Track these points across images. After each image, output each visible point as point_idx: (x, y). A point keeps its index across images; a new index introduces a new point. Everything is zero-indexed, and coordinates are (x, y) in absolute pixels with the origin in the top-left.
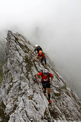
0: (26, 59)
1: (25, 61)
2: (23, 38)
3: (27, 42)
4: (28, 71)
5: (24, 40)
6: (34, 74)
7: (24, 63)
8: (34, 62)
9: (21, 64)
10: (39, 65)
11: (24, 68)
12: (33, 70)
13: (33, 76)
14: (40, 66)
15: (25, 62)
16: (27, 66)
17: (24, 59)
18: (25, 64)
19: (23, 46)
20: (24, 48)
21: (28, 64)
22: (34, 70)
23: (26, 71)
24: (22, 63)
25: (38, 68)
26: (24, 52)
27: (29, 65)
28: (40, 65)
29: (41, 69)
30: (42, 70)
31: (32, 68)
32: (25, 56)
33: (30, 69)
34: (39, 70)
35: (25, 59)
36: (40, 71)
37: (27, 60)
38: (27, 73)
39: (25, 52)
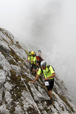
0: (12, 76)
1: (9, 79)
2: (7, 35)
3: (15, 43)
4: (14, 100)
5: (8, 40)
6: (26, 106)
7: (7, 83)
8: (27, 82)
9: (3, 85)
10: (37, 88)
11: (7, 93)
12: (25, 99)
13: (25, 109)
14: (38, 90)
15: (10, 81)
16: (13, 90)
17: (8, 76)
18: (9, 86)
19: (6, 52)
20: (8, 56)
21: (16, 86)
22: (27, 99)
23: (12, 99)
24: (5, 83)
25: (34, 94)
26: (8, 63)
27: (18, 87)
28: (39, 87)
29: (41, 96)
30: (41, 98)
31: (22, 93)
32: (11, 71)
33: (19, 96)
34: (36, 98)
35: (10, 75)
36: (38, 99)
37: (13, 78)
38: (12, 103)
39: (11, 62)
